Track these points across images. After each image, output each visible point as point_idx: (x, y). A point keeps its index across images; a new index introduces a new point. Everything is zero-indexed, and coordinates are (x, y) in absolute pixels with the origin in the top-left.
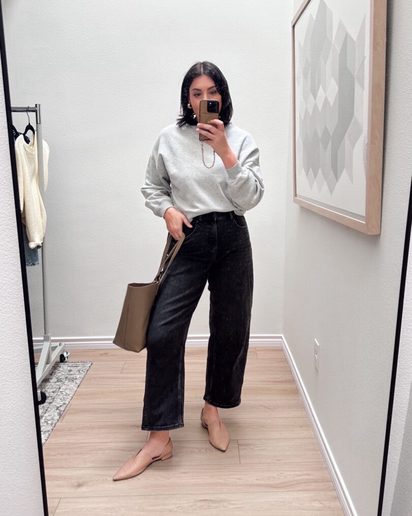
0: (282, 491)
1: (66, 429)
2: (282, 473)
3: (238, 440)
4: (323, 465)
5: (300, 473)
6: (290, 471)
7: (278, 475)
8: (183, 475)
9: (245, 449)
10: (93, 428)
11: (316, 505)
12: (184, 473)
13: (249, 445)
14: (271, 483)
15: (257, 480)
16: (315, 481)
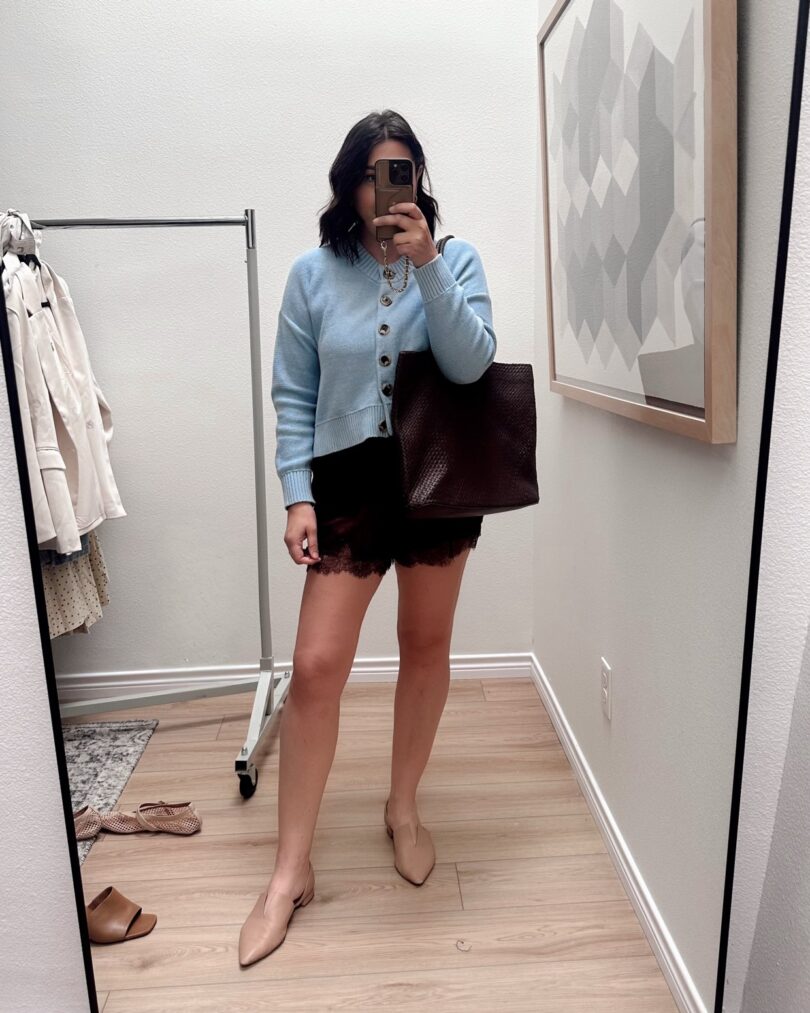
0: (550, 961)
2: (546, 926)
3: (455, 863)
4: (628, 906)
5: (580, 924)
6: (561, 920)
7: (539, 930)
9: (470, 881)
13: (478, 872)
14: (527, 945)
15: (499, 940)
16: (616, 939)
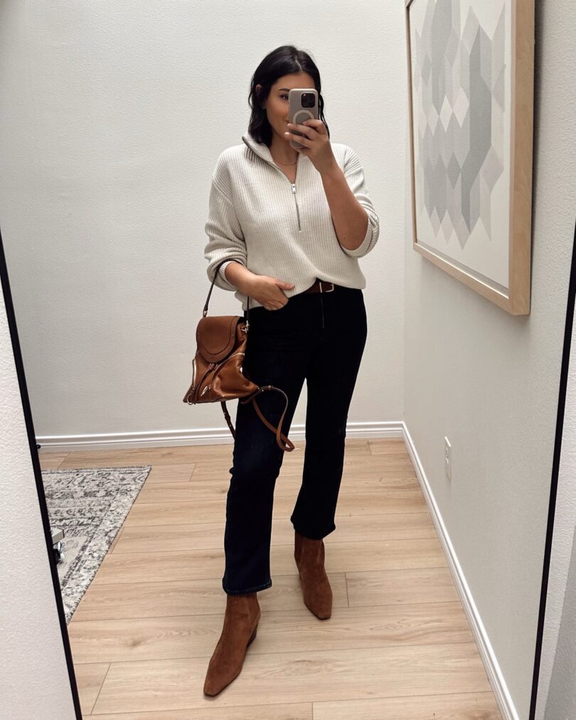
0: (406, 646)
1: (117, 564)
2: (404, 620)
3: (345, 573)
4: (458, 607)
5: (427, 619)
6: (415, 616)
7: (399, 622)
9: (354, 586)
10: (153, 561)
11: (451, 663)
13: (359, 579)
14: (391, 634)
15: (372, 629)
16: (450, 630)
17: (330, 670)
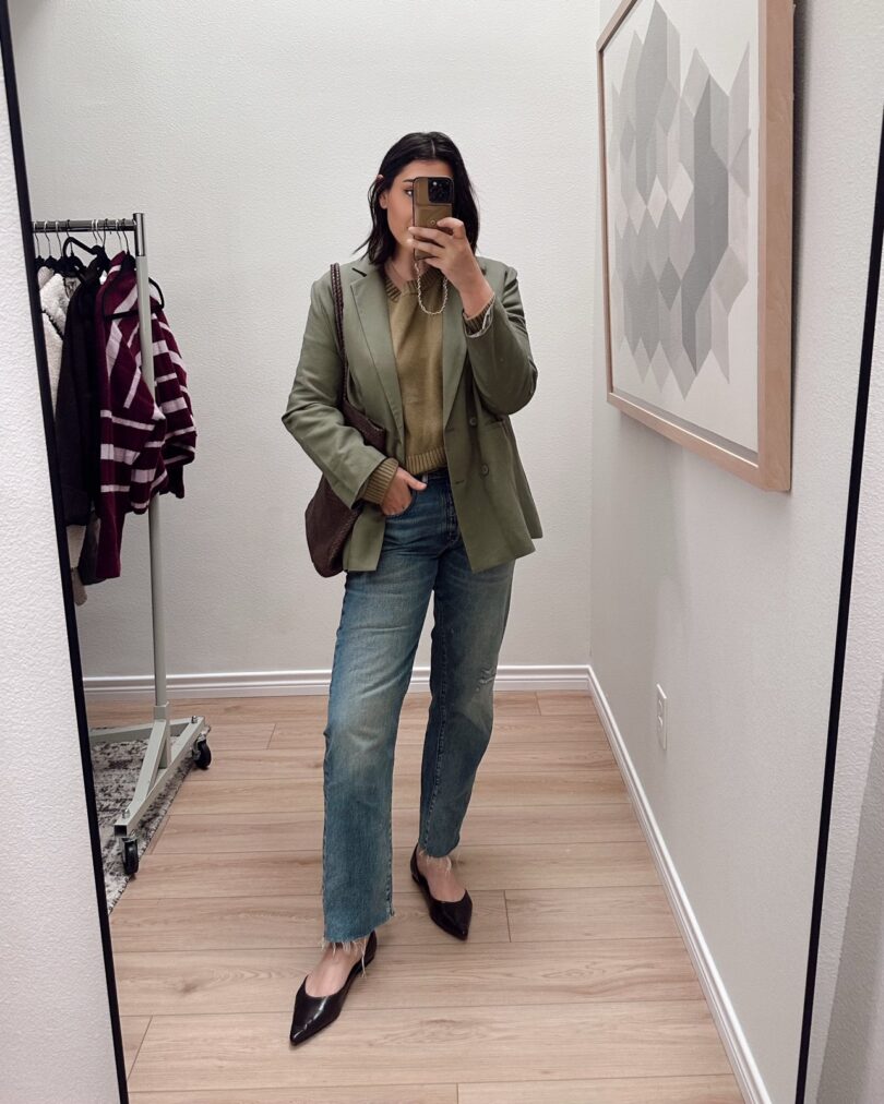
0: (597, 1002)
1: (162, 869)
2: (595, 963)
3: (504, 891)
4: (677, 945)
5: (631, 962)
6: (612, 957)
7: (587, 967)
8: (395, 967)
9: (519, 910)
10: (214, 866)
11: (667, 1030)
12: (399, 962)
13: (526, 901)
14: (575, 983)
15: (545, 976)
16: (665, 980)
17: (485, 1036)
